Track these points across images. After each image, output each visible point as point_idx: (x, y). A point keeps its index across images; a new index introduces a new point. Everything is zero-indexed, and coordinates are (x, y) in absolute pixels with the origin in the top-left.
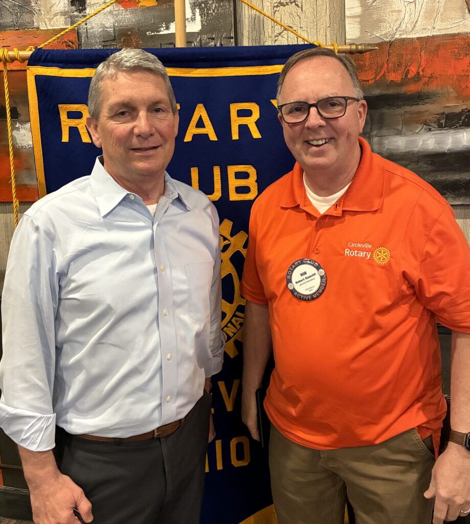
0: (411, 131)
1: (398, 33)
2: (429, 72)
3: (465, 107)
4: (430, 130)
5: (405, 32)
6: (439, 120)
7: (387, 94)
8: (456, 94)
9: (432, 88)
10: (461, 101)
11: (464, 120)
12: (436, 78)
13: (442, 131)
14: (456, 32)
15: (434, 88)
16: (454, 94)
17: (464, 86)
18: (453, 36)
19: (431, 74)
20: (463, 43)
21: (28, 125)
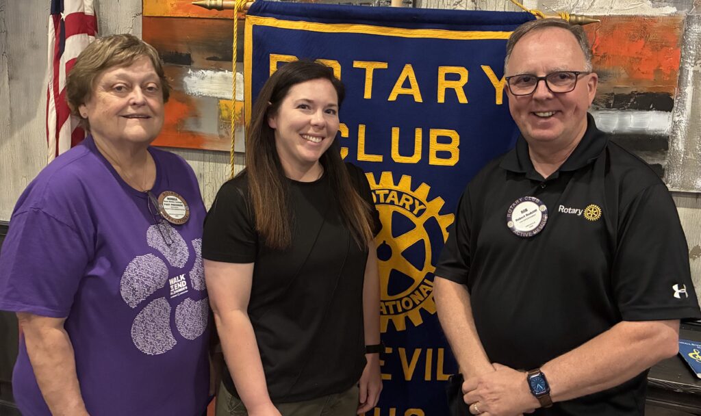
1: (575, 10)
2: (601, 51)
3: (635, 90)
4: (598, 109)
5: (582, 9)
6: (608, 100)
8: (627, 76)
9: (604, 67)
10: (631, 83)
11: (633, 102)
12: (609, 58)
13: (610, 112)
14: (633, 14)
15: (606, 68)
16: (625, 75)
17: (635, 68)
18: (631, 17)
19: (604, 54)
20: (639, 26)
21: (200, 73)
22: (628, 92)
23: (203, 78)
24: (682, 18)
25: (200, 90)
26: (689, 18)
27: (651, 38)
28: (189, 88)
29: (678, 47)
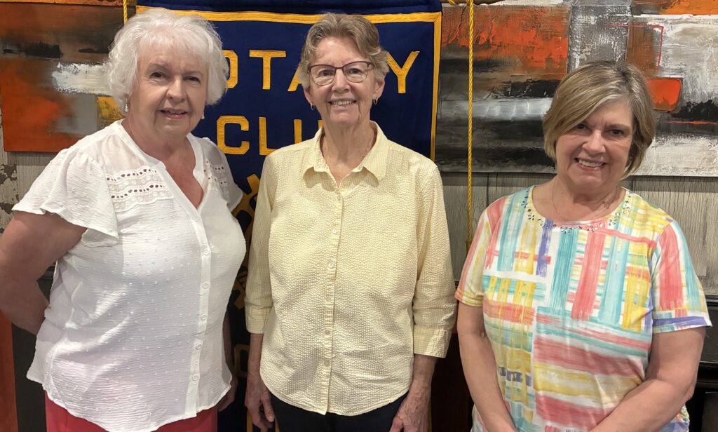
0: (479, 97)
2: (498, 41)
3: (529, 78)
4: (497, 97)
6: (506, 88)
7: (458, 59)
8: (522, 65)
9: (501, 55)
10: (526, 72)
11: (528, 90)
12: (505, 47)
13: (508, 100)
14: (525, 4)
15: (502, 57)
16: (520, 64)
17: (529, 57)
18: (522, 7)
19: (500, 43)
20: (530, 16)
21: (72, 67)
22: (523, 80)
23: (76, 73)
24: (568, 9)
25: (74, 87)
26: (574, 8)
27: (542, 28)
28: (59, 85)
29: (566, 36)
